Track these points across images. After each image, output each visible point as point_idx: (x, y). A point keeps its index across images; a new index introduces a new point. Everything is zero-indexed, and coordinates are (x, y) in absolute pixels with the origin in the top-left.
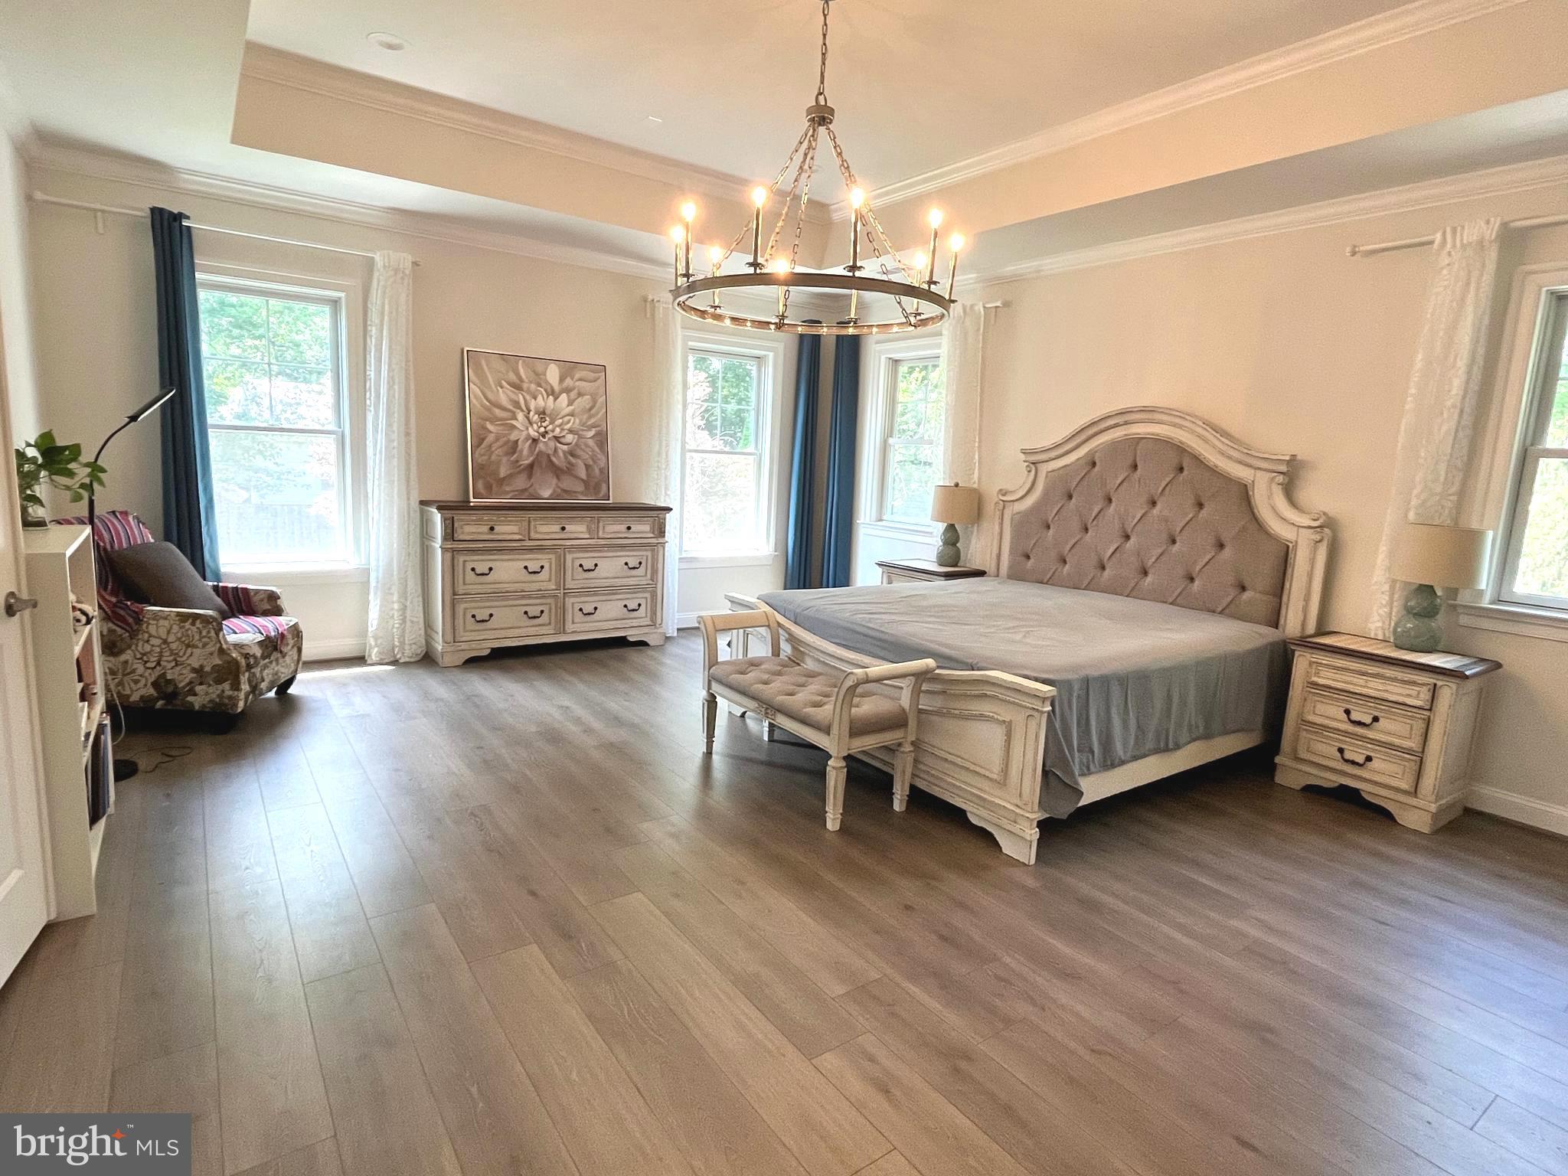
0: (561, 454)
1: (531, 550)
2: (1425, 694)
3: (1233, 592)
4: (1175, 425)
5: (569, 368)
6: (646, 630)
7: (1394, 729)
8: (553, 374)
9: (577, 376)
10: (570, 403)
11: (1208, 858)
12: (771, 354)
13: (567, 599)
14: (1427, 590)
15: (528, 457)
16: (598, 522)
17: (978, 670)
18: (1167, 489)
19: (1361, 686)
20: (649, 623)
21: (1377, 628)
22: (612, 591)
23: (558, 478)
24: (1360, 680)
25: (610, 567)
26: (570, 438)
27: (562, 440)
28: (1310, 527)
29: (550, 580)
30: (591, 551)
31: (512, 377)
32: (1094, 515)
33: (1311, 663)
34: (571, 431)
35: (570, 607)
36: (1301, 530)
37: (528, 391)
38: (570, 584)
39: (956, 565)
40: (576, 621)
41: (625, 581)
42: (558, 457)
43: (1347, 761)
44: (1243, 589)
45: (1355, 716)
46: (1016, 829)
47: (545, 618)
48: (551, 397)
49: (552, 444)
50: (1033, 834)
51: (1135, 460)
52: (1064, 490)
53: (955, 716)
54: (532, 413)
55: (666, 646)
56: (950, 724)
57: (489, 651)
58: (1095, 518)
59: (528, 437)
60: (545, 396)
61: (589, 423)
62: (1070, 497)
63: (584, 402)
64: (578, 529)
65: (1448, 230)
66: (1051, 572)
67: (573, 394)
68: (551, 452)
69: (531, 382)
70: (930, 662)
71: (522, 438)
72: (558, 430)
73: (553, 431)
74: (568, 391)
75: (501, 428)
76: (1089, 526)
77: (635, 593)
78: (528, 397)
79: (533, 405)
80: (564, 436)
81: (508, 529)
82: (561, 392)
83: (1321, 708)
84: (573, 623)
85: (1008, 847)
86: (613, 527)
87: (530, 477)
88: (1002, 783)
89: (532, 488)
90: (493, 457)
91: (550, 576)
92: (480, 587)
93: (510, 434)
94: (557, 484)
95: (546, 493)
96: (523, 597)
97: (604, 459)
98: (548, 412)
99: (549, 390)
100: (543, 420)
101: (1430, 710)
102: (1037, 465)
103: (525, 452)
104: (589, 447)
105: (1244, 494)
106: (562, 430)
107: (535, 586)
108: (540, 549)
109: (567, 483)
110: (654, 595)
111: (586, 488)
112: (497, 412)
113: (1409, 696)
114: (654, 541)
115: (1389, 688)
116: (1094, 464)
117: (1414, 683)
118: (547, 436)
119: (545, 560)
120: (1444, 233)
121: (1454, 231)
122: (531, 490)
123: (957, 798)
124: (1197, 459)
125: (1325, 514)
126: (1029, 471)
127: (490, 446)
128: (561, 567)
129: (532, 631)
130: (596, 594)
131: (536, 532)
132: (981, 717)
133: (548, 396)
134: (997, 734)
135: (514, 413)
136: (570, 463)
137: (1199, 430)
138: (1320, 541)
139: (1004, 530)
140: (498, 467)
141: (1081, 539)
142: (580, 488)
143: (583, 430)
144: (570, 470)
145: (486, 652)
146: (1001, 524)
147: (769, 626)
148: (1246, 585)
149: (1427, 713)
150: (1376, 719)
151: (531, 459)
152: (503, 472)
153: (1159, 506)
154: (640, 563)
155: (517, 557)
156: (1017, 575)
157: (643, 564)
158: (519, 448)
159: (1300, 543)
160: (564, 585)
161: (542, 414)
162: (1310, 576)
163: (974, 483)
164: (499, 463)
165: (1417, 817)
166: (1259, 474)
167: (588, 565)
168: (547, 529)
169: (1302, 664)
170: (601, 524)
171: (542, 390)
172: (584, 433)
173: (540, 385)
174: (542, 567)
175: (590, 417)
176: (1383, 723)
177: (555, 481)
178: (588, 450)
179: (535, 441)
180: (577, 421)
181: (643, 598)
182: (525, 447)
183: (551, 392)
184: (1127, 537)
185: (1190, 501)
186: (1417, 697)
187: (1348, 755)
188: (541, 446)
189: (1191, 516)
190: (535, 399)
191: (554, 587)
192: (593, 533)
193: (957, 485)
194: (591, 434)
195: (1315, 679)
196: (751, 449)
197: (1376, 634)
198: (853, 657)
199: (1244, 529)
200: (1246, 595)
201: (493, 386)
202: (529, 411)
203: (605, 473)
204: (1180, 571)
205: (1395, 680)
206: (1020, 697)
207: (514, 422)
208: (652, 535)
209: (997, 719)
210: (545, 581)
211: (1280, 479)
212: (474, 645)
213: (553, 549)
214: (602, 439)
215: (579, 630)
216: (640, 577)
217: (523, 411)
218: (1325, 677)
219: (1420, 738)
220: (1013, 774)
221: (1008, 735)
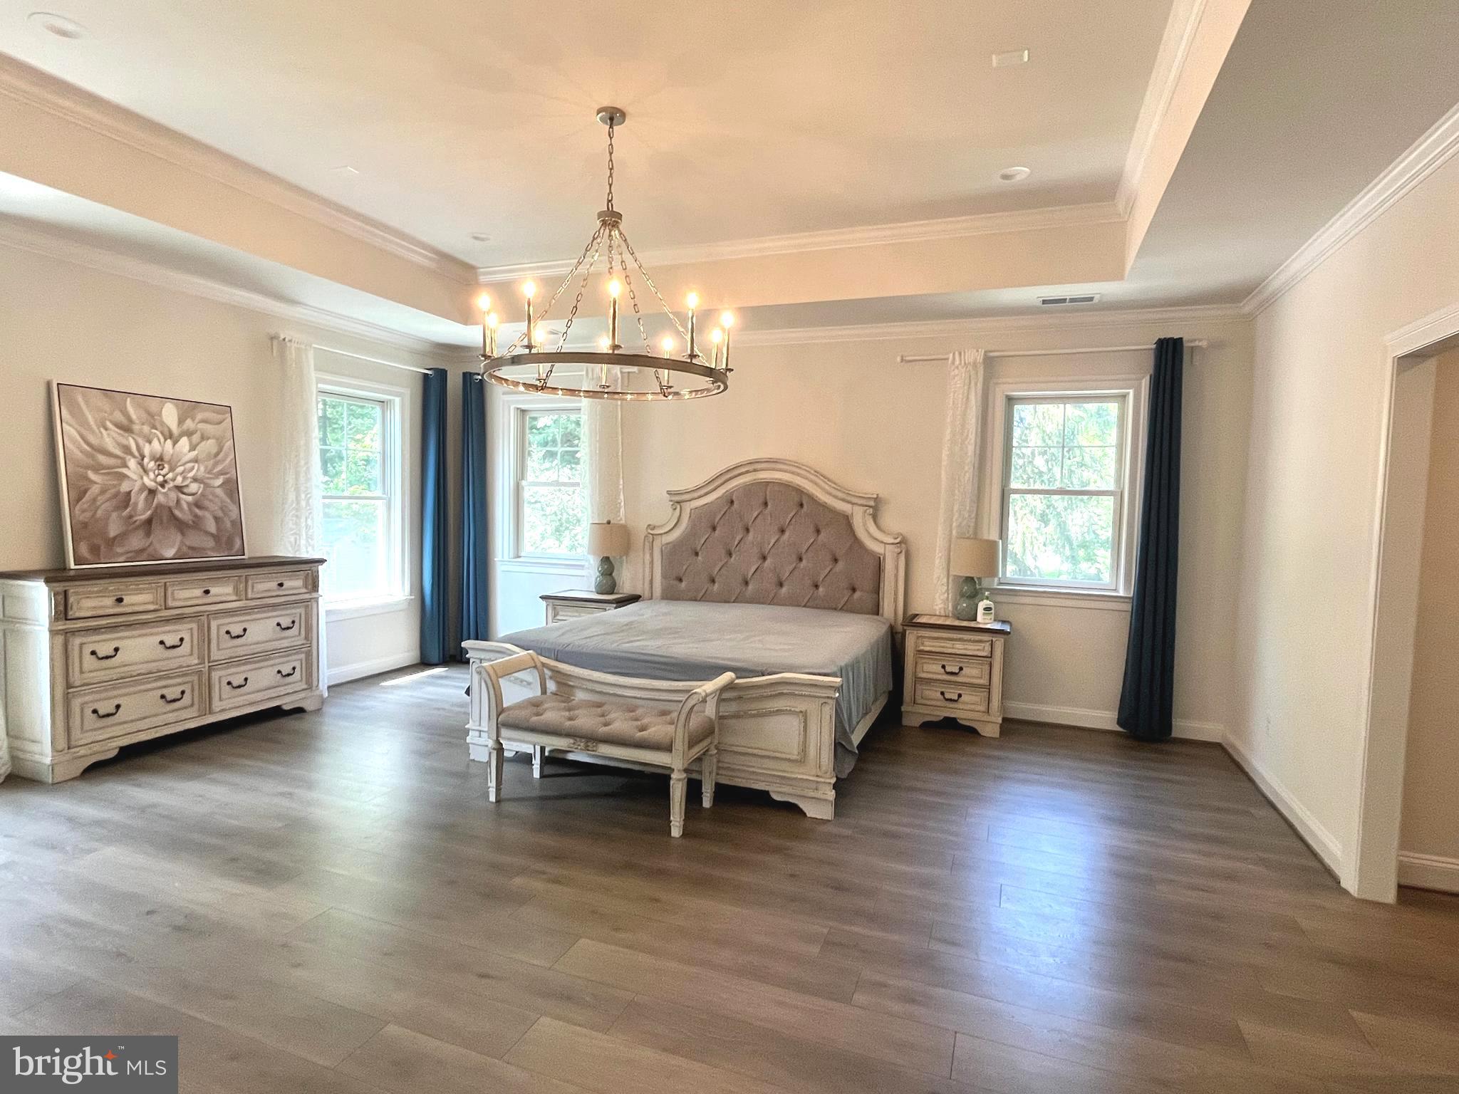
0: (185, 506)
1: (168, 621)
2: (988, 647)
3: (847, 593)
4: (793, 473)
5: (188, 408)
6: (302, 695)
7: (972, 673)
8: (170, 415)
9: (199, 416)
10: (193, 448)
11: (919, 785)
12: (397, 400)
13: (213, 674)
14: (970, 580)
15: (144, 511)
16: (247, 582)
17: (769, 674)
18: (794, 520)
19: (950, 648)
20: (305, 687)
21: (940, 609)
22: (263, 656)
23: (183, 534)
24: (949, 644)
25: (261, 630)
26: (194, 487)
27: (185, 490)
28: (893, 544)
29: (191, 654)
30: (240, 615)
31: (118, 416)
32: (736, 543)
33: (918, 637)
34: (195, 480)
35: (217, 683)
36: (887, 546)
37: (141, 434)
38: (216, 655)
39: (612, 593)
40: (223, 697)
41: (277, 644)
42: (181, 510)
43: (947, 700)
44: (854, 590)
45: (948, 669)
46: (819, 795)
47: (187, 699)
48: (169, 440)
49: (173, 495)
50: (831, 794)
51: (766, 498)
52: (709, 522)
53: (754, 716)
54: (146, 460)
55: (324, 707)
56: (750, 724)
57: (117, 750)
58: (737, 545)
59: (144, 487)
60: (162, 440)
61: (215, 471)
62: (714, 529)
63: (209, 446)
64: (223, 591)
65: (957, 353)
66: (704, 591)
67: (196, 438)
68: (172, 504)
69: (143, 424)
70: (728, 676)
71: (136, 489)
72: (179, 479)
73: (174, 480)
74: (189, 434)
75: (105, 478)
76: (733, 552)
77: (288, 656)
78: (141, 441)
79: (147, 450)
80: (187, 486)
81: (140, 598)
82: (181, 436)
83: (926, 667)
84: (221, 700)
85: (811, 811)
86: (264, 585)
87: (148, 534)
88: (802, 760)
89: (152, 548)
90: (99, 512)
91: (192, 650)
92: (103, 673)
93: (120, 485)
94: (182, 542)
95: (170, 553)
96: (160, 678)
97: (236, 511)
98: (166, 458)
99: (166, 430)
100: (160, 467)
101: (991, 657)
102: (682, 504)
103: (141, 505)
104: (217, 496)
105: (847, 520)
106: (185, 478)
107: (173, 664)
108: (179, 619)
109: (195, 539)
110: (309, 655)
111: (216, 542)
112: (102, 459)
113: (978, 650)
114: (307, 596)
115: (966, 646)
116: (732, 502)
117: (981, 641)
118: (167, 486)
119: (185, 630)
120: (954, 354)
121: (960, 354)
122: (150, 550)
123: (760, 783)
124: (812, 498)
125: (902, 535)
126: (675, 509)
127: (94, 500)
128: (205, 638)
129: (171, 717)
130: (247, 662)
131: (174, 599)
132: (779, 712)
133: (165, 440)
134: (794, 723)
135: (123, 459)
136: (196, 516)
137: (812, 477)
138: (901, 552)
139: (655, 560)
140: (106, 525)
141: (727, 562)
142: (210, 543)
143: (208, 478)
144: (197, 524)
145: (115, 752)
146: (652, 555)
147: (535, 667)
148: (856, 587)
149: (989, 660)
150: (961, 669)
151: (149, 513)
152: (113, 531)
153: (787, 534)
154: (293, 622)
155: (148, 631)
156: (671, 595)
157: (297, 624)
158: (133, 500)
159: (887, 555)
160: (209, 657)
161: (159, 460)
162: (896, 576)
163: (621, 519)
164: (107, 518)
165: (991, 730)
166: (856, 508)
167: (236, 630)
168: (186, 593)
169: (911, 640)
170: (250, 583)
171: (158, 433)
172: (211, 482)
173: (154, 427)
174: (182, 640)
175: (216, 464)
176: (965, 671)
177: (179, 537)
178: (217, 500)
179: (152, 492)
180: (202, 469)
181: (296, 661)
182: (140, 500)
183: (169, 435)
184: (764, 558)
185: (812, 529)
186: (983, 650)
187: (947, 696)
188: (160, 498)
189: (812, 540)
190: (150, 442)
191: (196, 662)
192: (240, 594)
193: (609, 523)
194: (219, 482)
195: (922, 648)
196: (378, 493)
197: (940, 612)
198: (638, 682)
199: (851, 548)
200: (857, 595)
201: (95, 427)
202: (143, 457)
203: (238, 524)
204: (808, 582)
205: (970, 641)
206: (816, 690)
207: (124, 471)
208: (304, 590)
209: (794, 711)
210: (186, 656)
211: (871, 511)
212: (96, 747)
213: (196, 616)
214: (232, 488)
215: (228, 706)
216: (294, 638)
217: (134, 457)
218: (928, 646)
219: (987, 677)
220: (812, 751)
221: (805, 722)
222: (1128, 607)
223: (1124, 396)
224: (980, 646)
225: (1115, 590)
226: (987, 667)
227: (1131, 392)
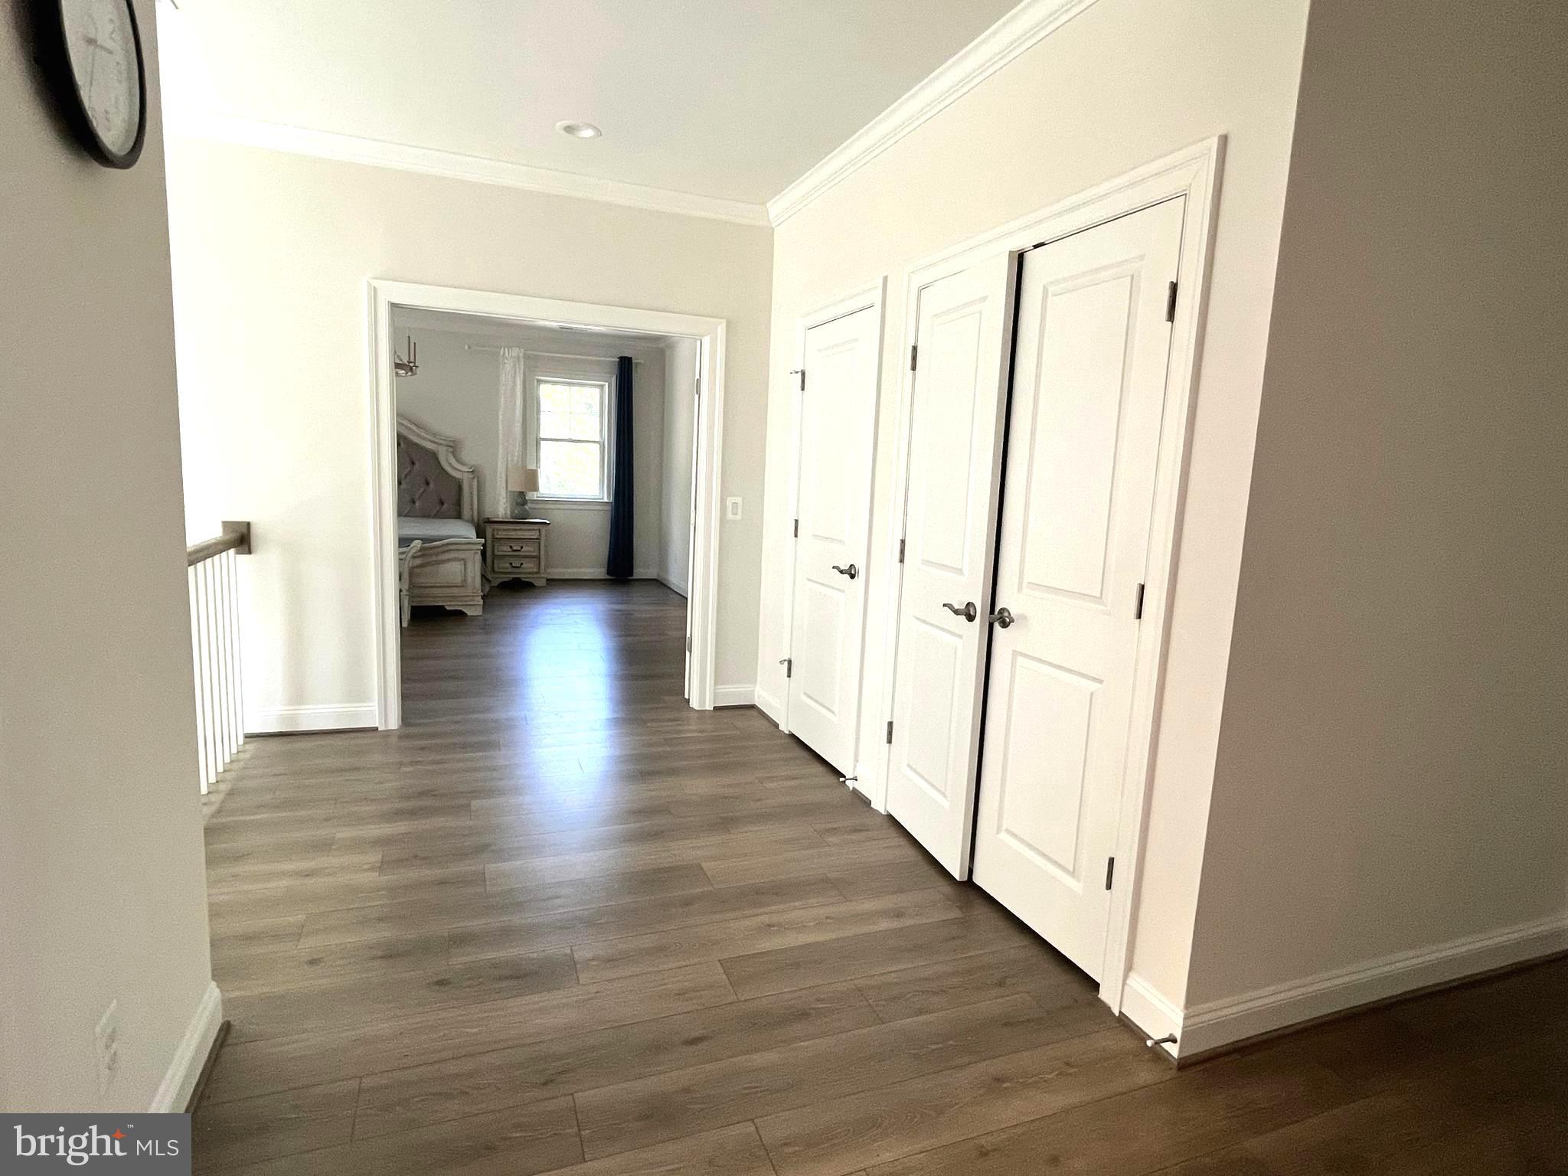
2: (538, 534)
3: (438, 505)
7: (529, 549)
14: (520, 494)
19: (514, 535)
24: (514, 533)
28: (468, 472)
33: (494, 530)
36: (464, 473)
43: (514, 567)
44: (442, 503)
45: (514, 548)
46: (473, 603)
50: (481, 602)
53: (439, 562)
65: (506, 349)
83: (500, 548)
85: (469, 612)
88: (464, 585)
101: (539, 539)
105: (434, 456)
113: (531, 535)
115: (524, 534)
117: (533, 530)
120: (504, 349)
121: (509, 350)
123: (440, 602)
125: (474, 465)
132: (449, 560)
134: (458, 565)
138: (474, 477)
148: (444, 501)
150: (522, 547)
159: (464, 479)
162: (472, 492)
165: (541, 582)
166: (441, 447)
169: (490, 532)
176: (524, 549)
186: (535, 535)
187: (514, 565)
195: (497, 536)
197: (505, 514)
199: (438, 474)
200: (445, 506)
205: (526, 530)
209: (459, 558)
211: (451, 449)
218: (501, 535)
219: (538, 551)
220: (469, 580)
221: (465, 565)
222: (609, 508)
223: (602, 386)
224: (533, 533)
225: (602, 499)
226: (537, 544)
227: (607, 384)
